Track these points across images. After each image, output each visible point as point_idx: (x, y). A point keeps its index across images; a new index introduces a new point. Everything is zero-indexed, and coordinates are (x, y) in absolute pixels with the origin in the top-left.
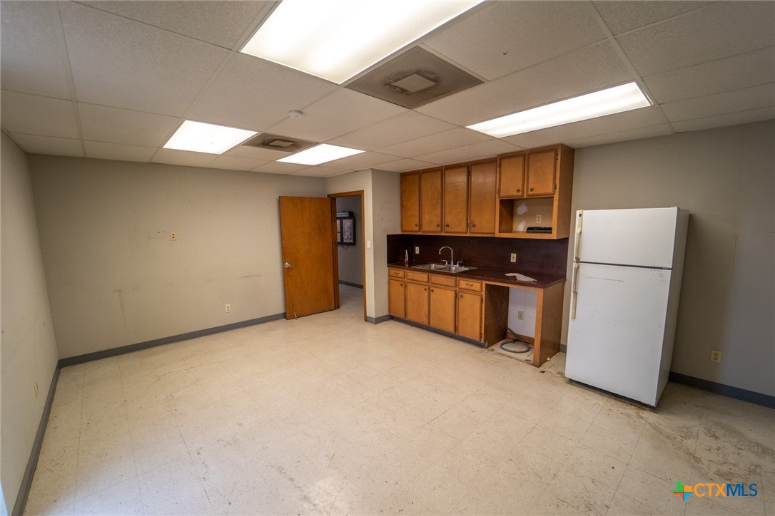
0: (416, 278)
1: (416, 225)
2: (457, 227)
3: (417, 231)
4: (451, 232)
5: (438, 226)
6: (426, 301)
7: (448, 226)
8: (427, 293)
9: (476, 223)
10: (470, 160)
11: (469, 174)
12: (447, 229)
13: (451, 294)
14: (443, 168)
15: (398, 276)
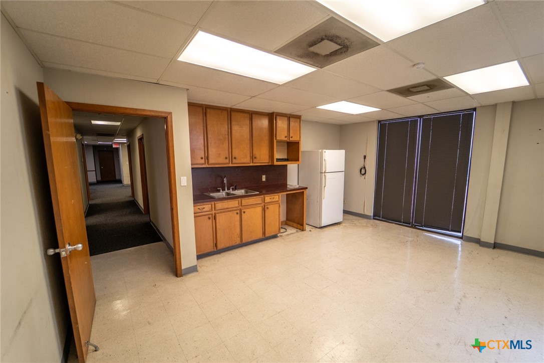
0: (226, 207)
1: (202, 158)
2: (243, 158)
3: (202, 164)
4: (238, 164)
5: (226, 158)
6: (238, 224)
7: (235, 158)
8: (238, 216)
9: (257, 156)
10: (251, 110)
11: (251, 120)
12: (234, 161)
13: (259, 210)
14: (229, 110)
15: (204, 210)
